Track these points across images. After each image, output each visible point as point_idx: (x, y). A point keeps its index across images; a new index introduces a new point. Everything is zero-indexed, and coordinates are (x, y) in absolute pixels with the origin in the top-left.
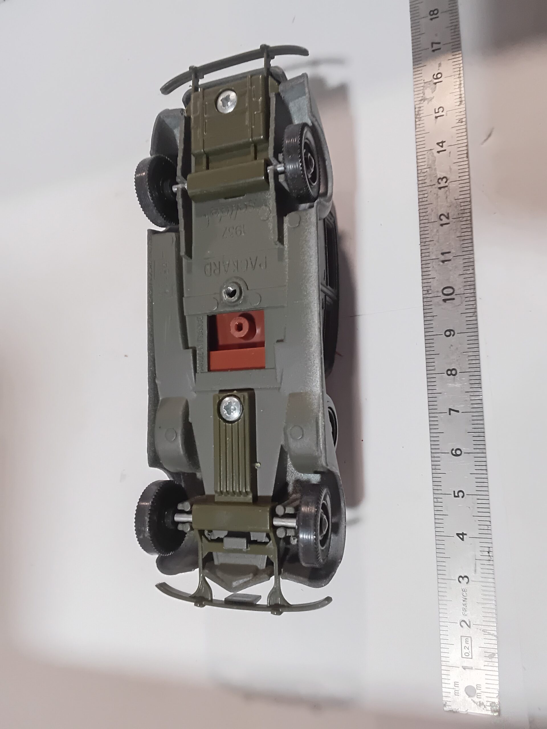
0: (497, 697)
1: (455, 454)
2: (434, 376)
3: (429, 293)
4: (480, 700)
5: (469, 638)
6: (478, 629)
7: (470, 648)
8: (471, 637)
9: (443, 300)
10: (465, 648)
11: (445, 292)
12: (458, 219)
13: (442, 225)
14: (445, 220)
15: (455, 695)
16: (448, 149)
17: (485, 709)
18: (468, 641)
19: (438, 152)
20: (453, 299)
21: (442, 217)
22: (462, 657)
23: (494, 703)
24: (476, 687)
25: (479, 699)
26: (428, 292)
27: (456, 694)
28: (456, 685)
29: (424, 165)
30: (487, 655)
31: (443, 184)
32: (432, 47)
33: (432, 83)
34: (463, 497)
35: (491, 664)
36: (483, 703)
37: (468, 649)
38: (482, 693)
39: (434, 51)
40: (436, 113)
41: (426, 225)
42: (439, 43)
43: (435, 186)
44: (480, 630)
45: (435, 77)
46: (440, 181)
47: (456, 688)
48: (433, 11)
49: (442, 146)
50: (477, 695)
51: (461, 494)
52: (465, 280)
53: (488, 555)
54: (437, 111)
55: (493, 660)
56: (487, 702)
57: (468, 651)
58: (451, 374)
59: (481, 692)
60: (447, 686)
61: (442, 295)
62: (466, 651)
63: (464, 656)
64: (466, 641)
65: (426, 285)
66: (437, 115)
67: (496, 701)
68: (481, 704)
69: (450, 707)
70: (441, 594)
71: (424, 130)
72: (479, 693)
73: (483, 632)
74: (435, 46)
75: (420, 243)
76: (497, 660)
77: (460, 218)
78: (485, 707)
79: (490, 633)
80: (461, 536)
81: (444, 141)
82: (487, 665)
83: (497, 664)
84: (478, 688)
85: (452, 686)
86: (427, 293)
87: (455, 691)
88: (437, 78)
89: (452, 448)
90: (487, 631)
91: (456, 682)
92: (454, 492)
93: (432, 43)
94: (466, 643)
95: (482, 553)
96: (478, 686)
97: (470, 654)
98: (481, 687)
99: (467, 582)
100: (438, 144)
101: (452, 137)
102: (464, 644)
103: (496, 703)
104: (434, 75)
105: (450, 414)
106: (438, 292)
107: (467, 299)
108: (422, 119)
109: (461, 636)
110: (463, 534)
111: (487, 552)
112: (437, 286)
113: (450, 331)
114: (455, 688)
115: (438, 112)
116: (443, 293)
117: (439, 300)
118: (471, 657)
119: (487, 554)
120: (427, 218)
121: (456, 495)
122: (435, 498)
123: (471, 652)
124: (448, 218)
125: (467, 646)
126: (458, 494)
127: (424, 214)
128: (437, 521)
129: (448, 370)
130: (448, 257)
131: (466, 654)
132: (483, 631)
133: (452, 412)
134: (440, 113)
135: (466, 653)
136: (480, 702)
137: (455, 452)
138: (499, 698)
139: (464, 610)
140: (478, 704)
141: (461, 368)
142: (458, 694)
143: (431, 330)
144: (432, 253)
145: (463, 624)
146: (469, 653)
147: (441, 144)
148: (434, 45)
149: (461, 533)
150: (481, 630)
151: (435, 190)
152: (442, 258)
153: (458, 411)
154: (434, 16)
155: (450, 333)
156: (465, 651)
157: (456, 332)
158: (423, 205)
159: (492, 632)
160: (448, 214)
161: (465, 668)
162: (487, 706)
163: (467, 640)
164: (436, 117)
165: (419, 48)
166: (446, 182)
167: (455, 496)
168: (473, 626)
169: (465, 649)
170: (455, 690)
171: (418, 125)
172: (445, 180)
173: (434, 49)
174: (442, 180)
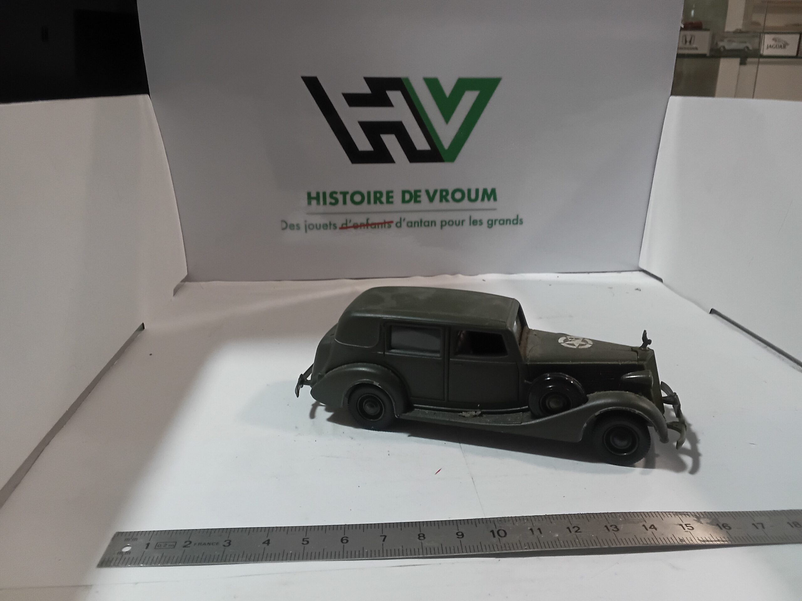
8: (174, 548)
10: (165, 545)
16: (649, 532)
19: (644, 526)
22: (157, 543)
27: (126, 540)
34: (303, 544)
39: (753, 524)
41: (567, 518)
44: (179, 554)
45: (725, 525)
49: (650, 528)
51: (305, 542)
56: (113, 558)
60: (134, 534)
64: (171, 545)
74: (759, 526)
80: (267, 542)
85: (134, 537)
87: (129, 539)
91: (136, 540)
92: (308, 538)
93: (762, 524)
97: (159, 548)
98: (127, 554)
99: (225, 545)
100: (653, 525)
101: (663, 534)
105: (381, 536)
108: (677, 516)
114: (132, 539)
118: (156, 548)
129: (424, 535)
130: (537, 533)
133: (383, 537)
135: (161, 545)
137: (345, 540)
139: (201, 544)
152: (536, 528)
155: (461, 535)
160: (580, 532)
161: (148, 544)
167: (304, 538)
168: (184, 548)
173: (756, 524)
174: (615, 528)
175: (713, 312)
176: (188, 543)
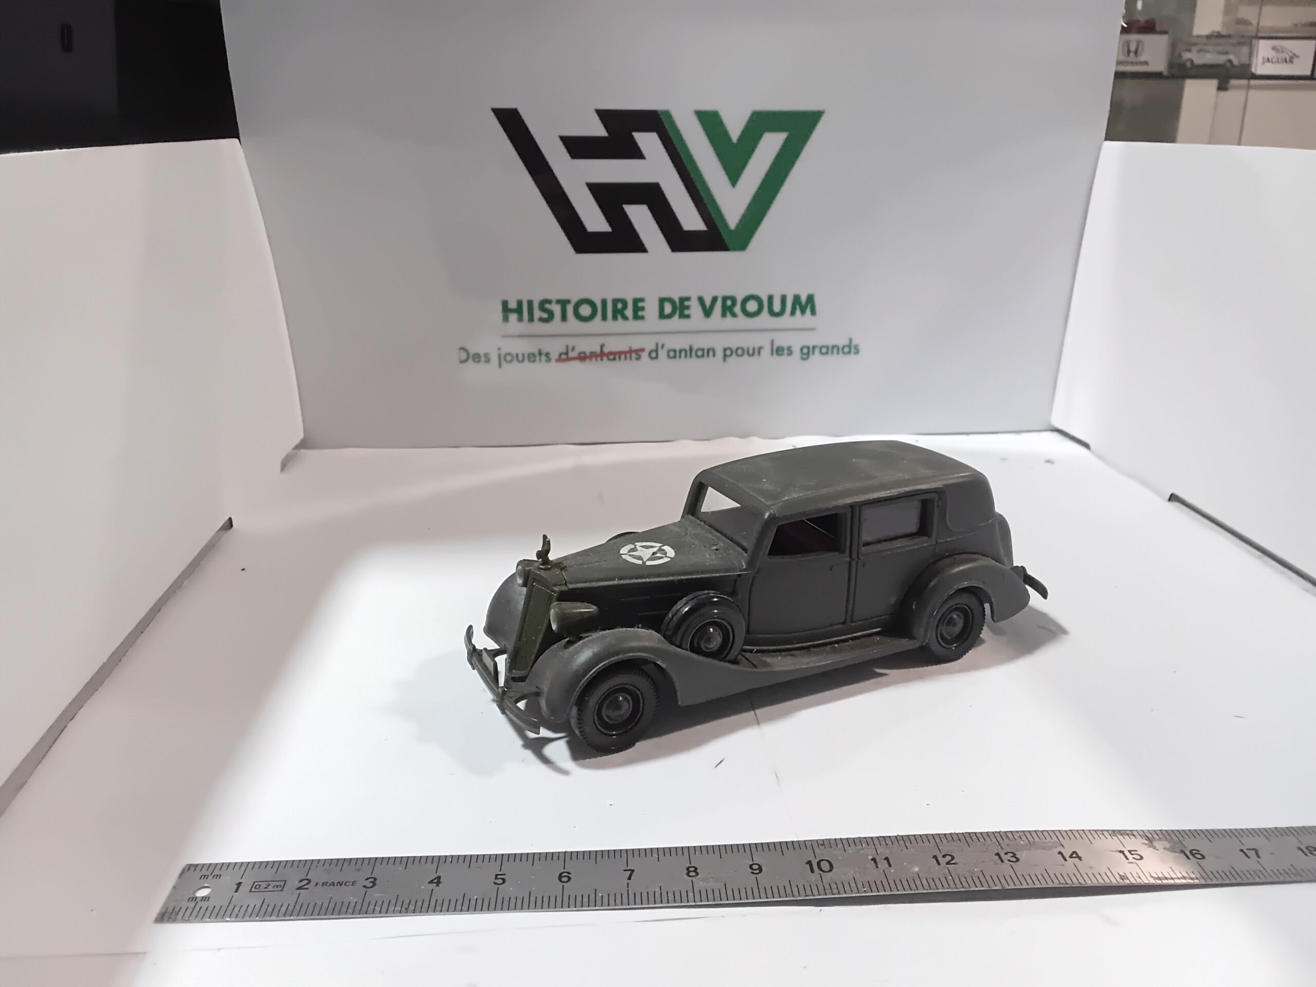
1: (563, 875)
3: (820, 846)
9: (810, 861)
11: (824, 863)
12: (948, 875)
13: (935, 857)
14: (943, 860)
16: (1068, 864)
19: (1060, 853)
20: (813, 872)
21: (948, 857)
31: (1005, 857)
32: (1249, 849)
34: (495, 883)
38: (196, 902)
39: (1242, 850)
40: (1130, 851)
41: (933, 842)
42: (1258, 855)
43: (1001, 851)
45: (1194, 852)
46: (1011, 854)
48: (1315, 850)
49: (1071, 857)
51: (499, 882)
52: (847, 884)
54: (1135, 853)
61: (817, 860)
63: (256, 884)
65: (833, 843)
66: (1127, 853)
75: (901, 835)
77: (951, 877)
80: (436, 881)
81: (1082, 859)
86: (819, 843)
88: (1192, 855)
89: (572, 873)
92: (504, 875)
93: (1255, 849)
100: (1075, 852)
101: (1091, 868)
104: (1197, 851)
105: (625, 870)
106: (823, 855)
107: (815, 887)
108: (1115, 838)
110: (438, 883)
112: (833, 854)
115: (1132, 855)
116: (821, 860)
117: (810, 857)
120: (945, 842)
122: (496, 856)
124: (948, 863)
126: (500, 878)
127: (951, 839)
130: (883, 865)
133: (628, 873)
137: (565, 877)
144: (886, 849)
145: (306, 882)
147: (1074, 855)
148: (1252, 851)
149: (441, 881)
151: (995, 850)
153: (629, 878)
154: (1306, 851)
155: (757, 869)
158: (966, 838)
160: (955, 864)
161: (239, 884)
164: (1122, 852)
166: (1009, 861)
167: (497, 875)
172: (1013, 859)
173: (1245, 850)
175: (1173, 498)
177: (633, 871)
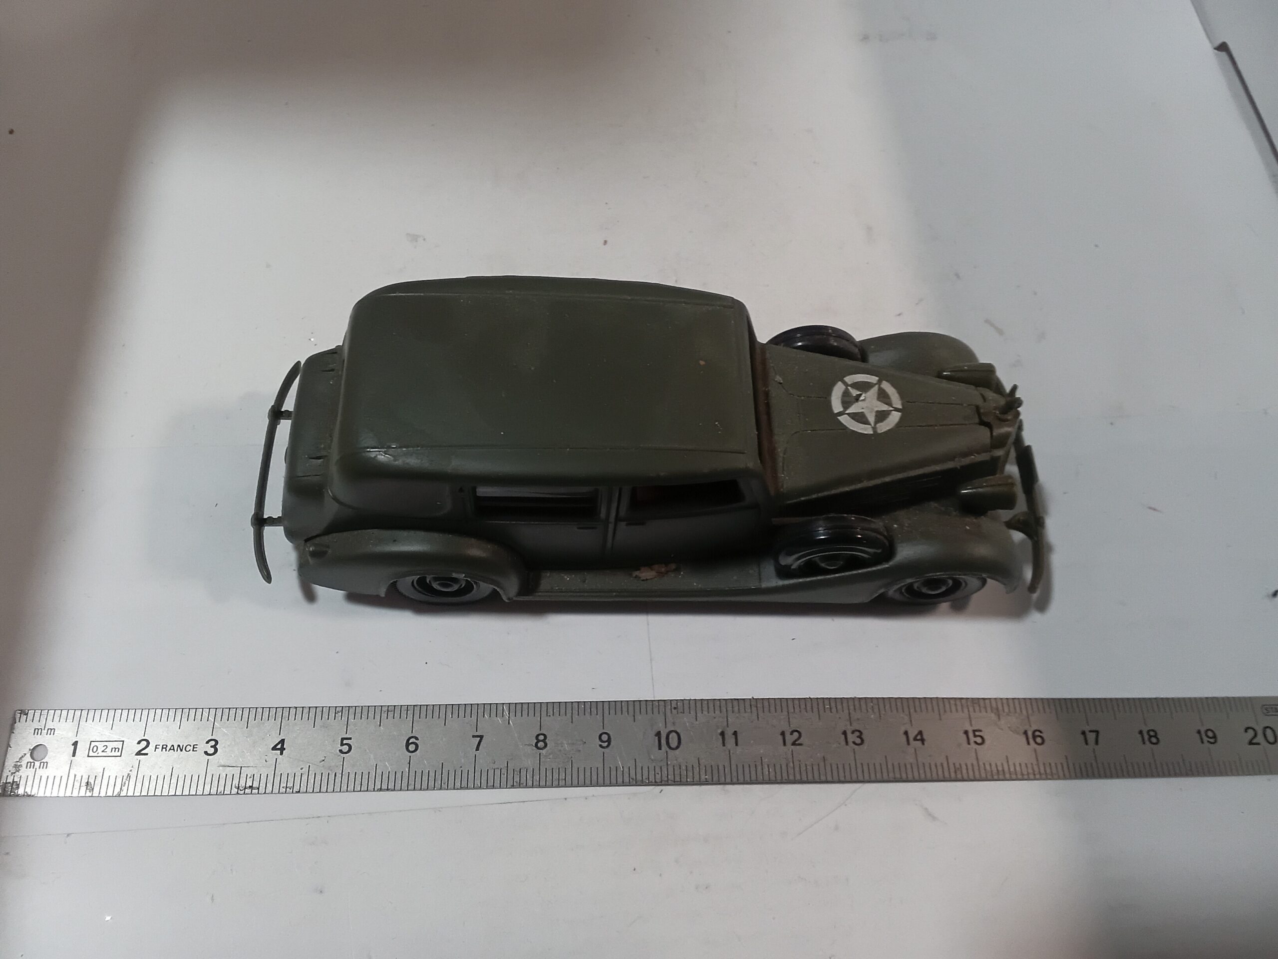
0: (26, 792)
1: (410, 741)
2: (537, 714)
3: (673, 710)
4: (24, 766)
5: (119, 754)
6: (132, 767)
7: (104, 754)
8: (121, 756)
9: (660, 732)
10: (106, 747)
11: (673, 736)
12: (791, 760)
13: (783, 734)
14: (790, 739)
15: (35, 729)
16: (911, 750)
17: (10, 773)
18: (115, 751)
19: (906, 733)
20: (660, 748)
21: (796, 734)
22: (91, 742)
23: (18, 788)
24: (45, 761)
25: (26, 765)
26: (675, 708)
27: (37, 731)
28: (50, 730)
29: (885, 709)
30: (92, 781)
31: (851, 738)
32: (1091, 731)
33: (1027, 727)
34: (341, 751)
35: (77, 785)
36: (18, 771)
37: (103, 751)
38: (34, 769)
39: (1084, 733)
40: (974, 731)
41: (785, 709)
42: (1097, 743)
43: (849, 727)
44: (131, 771)
45: (1037, 733)
46: (857, 734)
47: (46, 731)
48: (1155, 736)
49: (915, 739)
50: (31, 763)
51: (345, 749)
52: (690, 768)
53: (247, 786)
54: (977, 733)
55: (84, 788)
56: (19, 777)
57: (100, 750)
58: (538, 741)
59: (36, 769)
60: (50, 717)
61: (667, 731)
62: (101, 748)
63: (93, 744)
64: (115, 749)
65: (686, 706)
66: (971, 735)
67: (21, 791)
68: (17, 767)
69: (18, 721)
70: (192, 712)
71: (945, 711)
72: (34, 765)
73: (127, 775)
74: (1091, 737)
75: (755, 698)
76: (82, 793)
77: (793, 763)
78: (12, 773)
79: (124, 786)
80: (279, 746)
81: (925, 743)
82: (76, 780)
83: (75, 794)
84: (42, 764)
85: (50, 725)
86: (673, 706)
87: (41, 729)
88: (1034, 737)
89: (419, 738)
90: (127, 782)
91: (54, 731)
92: (350, 739)
93: (1097, 732)
94: (112, 749)
95: (250, 777)
96: (45, 764)
97: (95, 754)
98: (43, 768)
99: (209, 752)
100: (920, 733)
101: (930, 755)
102: (111, 745)
103: (17, 791)
104: (1040, 732)
105: (474, 736)
106: (674, 723)
107: (658, 770)
108: (966, 711)
109: (123, 741)
110: (282, 750)
111: (251, 785)
112: (684, 722)
113: (609, 741)
114: (46, 729)
115: (975, 736)
116: (671, 732)
117: (660, 726)
118: (90, 755)
119: (249, 784)
120: (796, 710)
121: (345, 742)
122: (342, 709)
123: (98, 755)
124: (794, 744)
125: (109, 750)
126: (346, 744)
127: (803, 706)
128: (306, 711)
129: (545, 736)
130: (730, 741)
131: (95, 748)
132: (129, 774)
133: (477, 740)
134: (972, 739)
135: (97, 748)
136: (21, 766)
137: (412, 743)
138: (24, 795)
139: (164, 747)
140: (19, 764)
141: (546, 756)
142: (36, 733)
143: (612, 711)
144: (737, 717)
146: (97, 752)
147: (919, 737)
148: (1093, 735)
149: (285, 747)
150: (130, 773)
151: (843, 725)
152: (729, 733)
153: (477, 749)
154: (1146, 737)
155: (606, 741)
156: (101, 746)
157: (606, 750)
158: (818, 705)
159: (125, 789)
160: (800, 745)
161: (75, 744)
162: (14, 776)
163: (117, 750)
164: (966, 732)
165: (1090, 709)
166: (854, 743)
167: (343, 739)
168: (137, 759)
169: (104, 746)
170: (43, 729)
171: (954, 703)
172: (858, 741)
173: (1087, 733)
174: (858, 737)
175: (1223, 48)
176: (144, 744)
177: (481, 737)
